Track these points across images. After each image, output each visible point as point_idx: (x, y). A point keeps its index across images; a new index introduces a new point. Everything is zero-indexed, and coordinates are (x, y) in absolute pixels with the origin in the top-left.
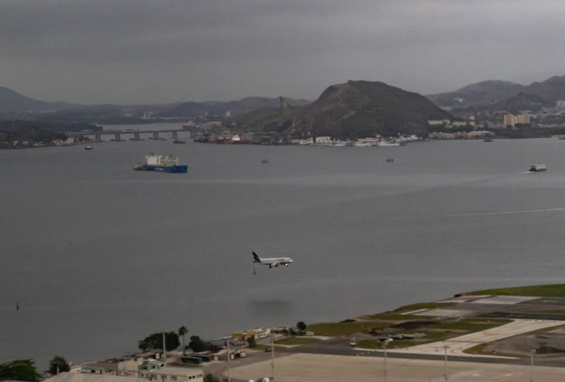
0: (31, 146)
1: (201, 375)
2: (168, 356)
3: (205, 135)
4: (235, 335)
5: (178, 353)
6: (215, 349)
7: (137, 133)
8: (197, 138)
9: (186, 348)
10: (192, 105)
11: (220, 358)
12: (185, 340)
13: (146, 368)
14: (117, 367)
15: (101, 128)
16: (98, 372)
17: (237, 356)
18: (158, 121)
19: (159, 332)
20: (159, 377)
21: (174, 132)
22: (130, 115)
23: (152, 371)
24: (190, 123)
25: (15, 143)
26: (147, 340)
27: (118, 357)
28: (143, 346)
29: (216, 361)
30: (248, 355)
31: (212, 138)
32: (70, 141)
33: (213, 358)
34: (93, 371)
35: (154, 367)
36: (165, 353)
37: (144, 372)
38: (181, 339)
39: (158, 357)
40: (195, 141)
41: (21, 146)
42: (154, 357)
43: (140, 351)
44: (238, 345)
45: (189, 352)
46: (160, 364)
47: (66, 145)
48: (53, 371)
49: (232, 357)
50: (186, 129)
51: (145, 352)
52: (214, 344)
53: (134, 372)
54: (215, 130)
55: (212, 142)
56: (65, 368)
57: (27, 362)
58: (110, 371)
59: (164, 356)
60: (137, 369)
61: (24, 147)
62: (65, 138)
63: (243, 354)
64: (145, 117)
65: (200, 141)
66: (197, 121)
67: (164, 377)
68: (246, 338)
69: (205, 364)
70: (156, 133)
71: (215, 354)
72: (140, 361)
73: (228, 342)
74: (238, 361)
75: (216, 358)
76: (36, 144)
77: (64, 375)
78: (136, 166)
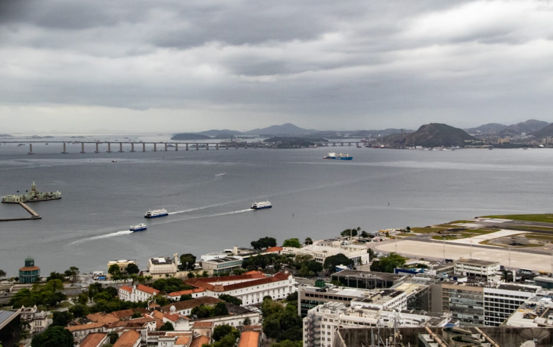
0: (300, 148)
1: (366, 249)
2: (353, 239)
3: (370, 144)
4: (380, 231)
5: (357, 238)
6: (372, 237)
7: (342, 143)
8: (367, 145)
9: (360, 236)
10: (365, 131)
11: (374, 241)
12: (360, 233)
13: (343, 245)
14: (332, 243)
15: (327, 141)
16: (324, 245)
17: (381, 240)
18: (351, 138)
19: (349, 229)
20: (349, 248)
21: (357, 143)
22: (339, 135)
23: (346, 246)
24: (364, 139)
25: (294, 146)
26: (344, 232)
27: (333, 238)
28: (343, 234)
29: (372, 242)
30: (386, 240)
31: (373, 145)
32: (316, 146)
33: (371, 240)
34: (322, 245)
35: (347, 244)
36: (352, 237)
37: (343, 246)
38: (358, 232)
39: (348, 239)
40: (366, 147)
41: (296, 147)
42: (347, 239)
43: (341, 236)
44: (382, 235)
45: (361, 238)
46: (349, 243)
47: (314, 147)
48: (307, 243)
49: (379, 240)
50: (362, 141)
51: (343, 237)
52: (372, 234)
53: (339, 246)
54: (374, 142)
55: (373, 147)
56: (311, 243)
57: (296, 239)
58: (329, 245)
59: (351, 239)
60: (340, 245)
61: (298, 148)
62: (313, 144)
63: (383, 240)
64: (345, 136)
65: (368, 147)
66: (367, 138)
67: (351, 248)
68: (385, 233)
69: (368, 243)
70: (350, 143)
71: (372, 239)
72: (341, 242)
73: (377, 234)
74: (381, 242)
75: (372, 241)
76: (302, 147)
77: (311, 245)
78: (325, 157)
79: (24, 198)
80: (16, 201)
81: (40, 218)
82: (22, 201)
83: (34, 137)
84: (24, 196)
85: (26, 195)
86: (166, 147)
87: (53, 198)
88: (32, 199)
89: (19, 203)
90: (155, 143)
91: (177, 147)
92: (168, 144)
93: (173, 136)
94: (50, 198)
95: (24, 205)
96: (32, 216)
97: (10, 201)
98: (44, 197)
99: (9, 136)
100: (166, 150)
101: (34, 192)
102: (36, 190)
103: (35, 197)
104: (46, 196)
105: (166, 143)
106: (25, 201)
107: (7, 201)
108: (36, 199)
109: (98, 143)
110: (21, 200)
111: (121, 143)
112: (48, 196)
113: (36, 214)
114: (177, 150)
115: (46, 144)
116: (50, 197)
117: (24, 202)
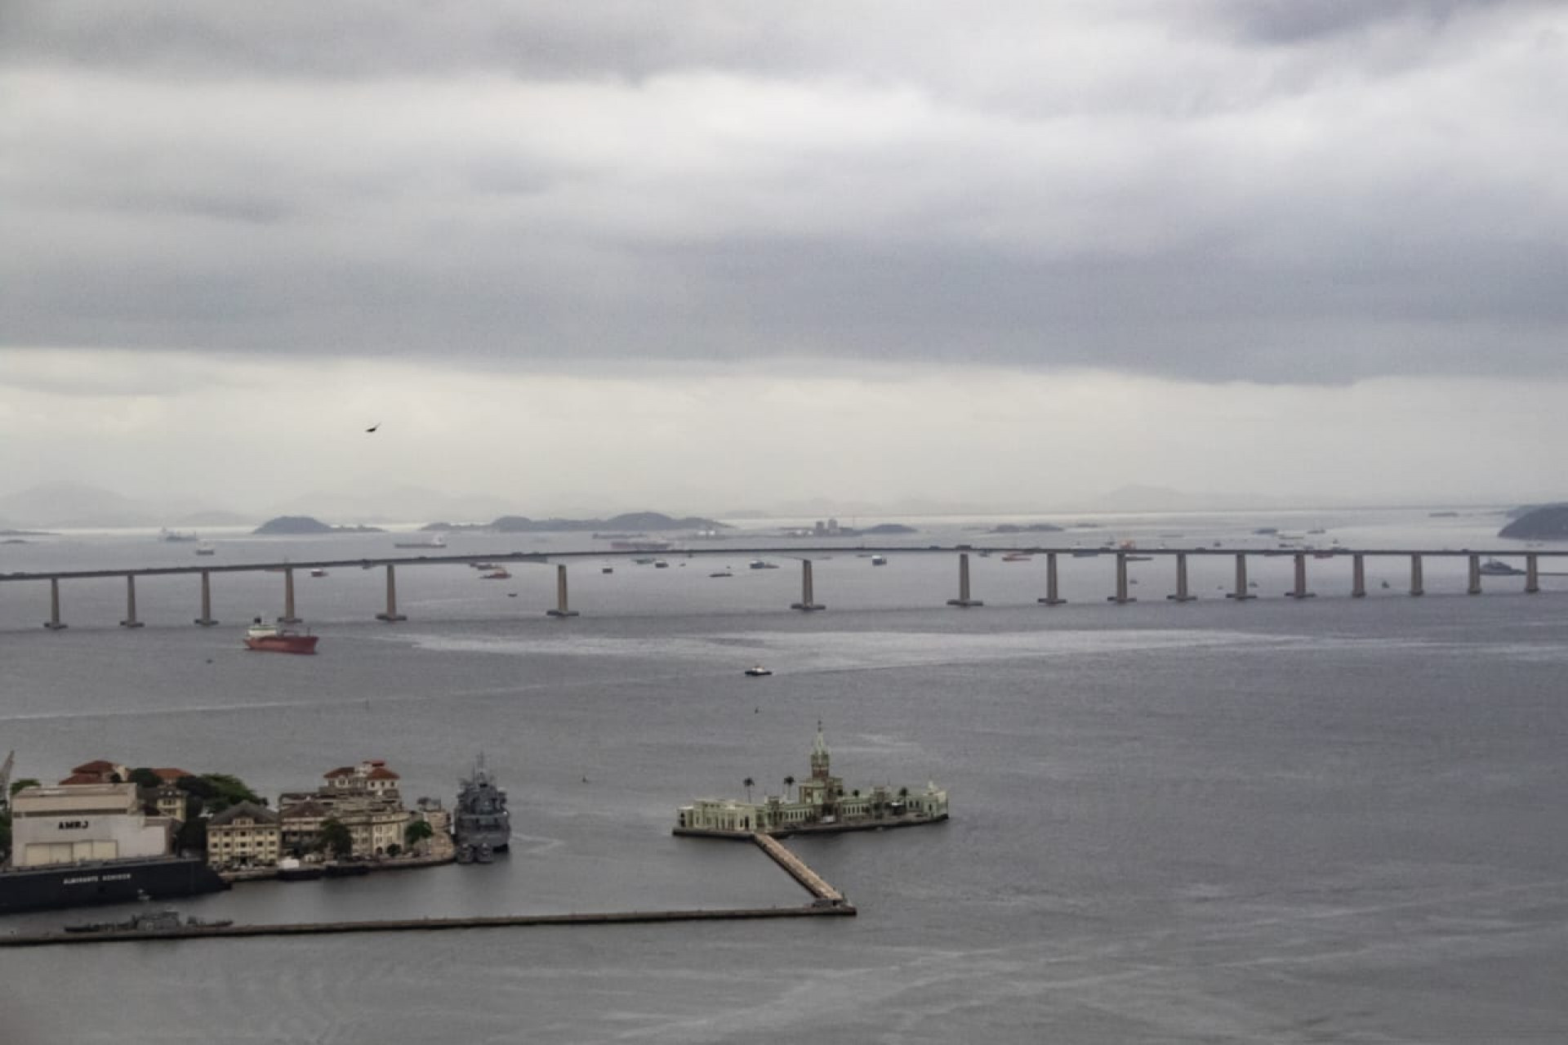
79: (776, 814)
80: (739, 829)
81: (852, 913)
82: (769, 828)
83: (820, 530)
84: (775, 804)
85: (783, 800)
86: (1475, 572)
87: (911, 816)
88: (811, 819)
89: (751, 839)
90: (1416, 556)
91: (1532, 574)
92: (1483, 561)
93: (1511, 521)
94: (895, 820)
95: (776, 846)
96: (812, 900)
97: (712, 827)
98: (867, 810)
99: (709, 524)
100: (1474, 591)
101: (821, 784)
102: (832, 773)
103: (827, 809)
104: (877, 807)
105: (1474, 556)
106: (780, 830)
107: (698, 826)
108: (830, 819)
109: (1124, 554)
110: (760, 825)
111: (1241, 555)
112: (888, 806)
113: (829, 891)
114: (1532, 589)
115: (877, 562)
116: (898, 811)
117: (778, 837)
